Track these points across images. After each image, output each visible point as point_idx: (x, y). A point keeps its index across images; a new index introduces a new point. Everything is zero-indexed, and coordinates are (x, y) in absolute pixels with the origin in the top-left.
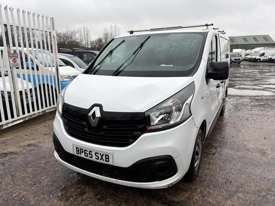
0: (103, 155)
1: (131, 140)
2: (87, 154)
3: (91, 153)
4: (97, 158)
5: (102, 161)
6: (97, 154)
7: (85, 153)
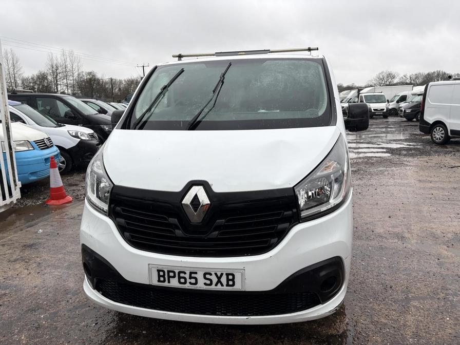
0: (222, 274)
1: (274, 240)
2: (185, 278)
3: (193, 275)
4: (208, 282)
5: (219, 287)
6: (208, 276)
7: (180, 278)
